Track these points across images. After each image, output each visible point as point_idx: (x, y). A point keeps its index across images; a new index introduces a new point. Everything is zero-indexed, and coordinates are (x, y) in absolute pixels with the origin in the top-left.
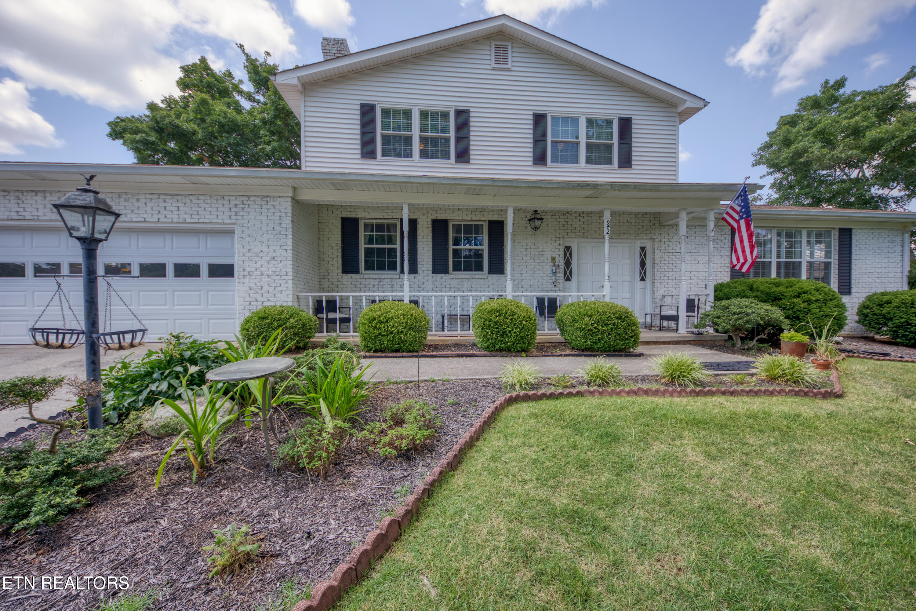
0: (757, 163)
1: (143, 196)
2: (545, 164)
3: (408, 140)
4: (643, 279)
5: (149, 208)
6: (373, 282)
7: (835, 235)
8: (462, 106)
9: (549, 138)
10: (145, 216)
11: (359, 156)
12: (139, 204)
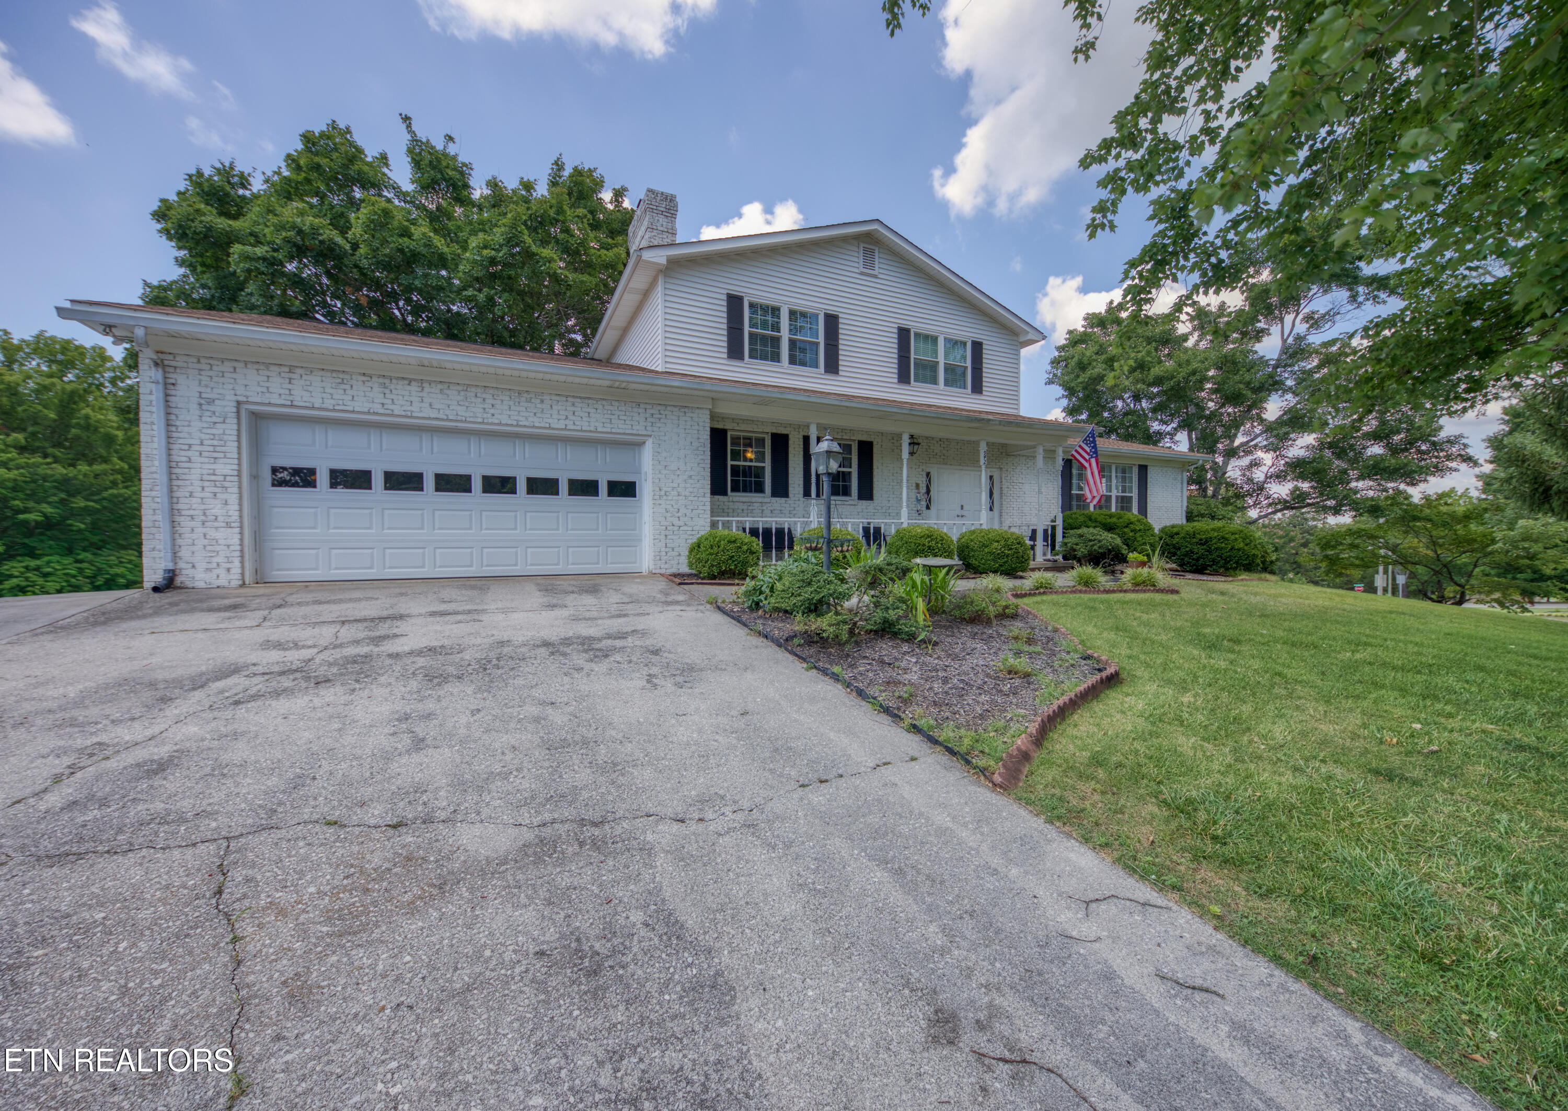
0: (1050, 382)
1: (548, 397)
2: (909, 383)
3: (776, 341)
4: (991, 509)
5: (555, 412)
6: (741, 506)
7: (1135, 470)
8: (832, 310)
9: (912, 356)
10: (550, 421)
11: (725, 356)
12: (544, 406)
